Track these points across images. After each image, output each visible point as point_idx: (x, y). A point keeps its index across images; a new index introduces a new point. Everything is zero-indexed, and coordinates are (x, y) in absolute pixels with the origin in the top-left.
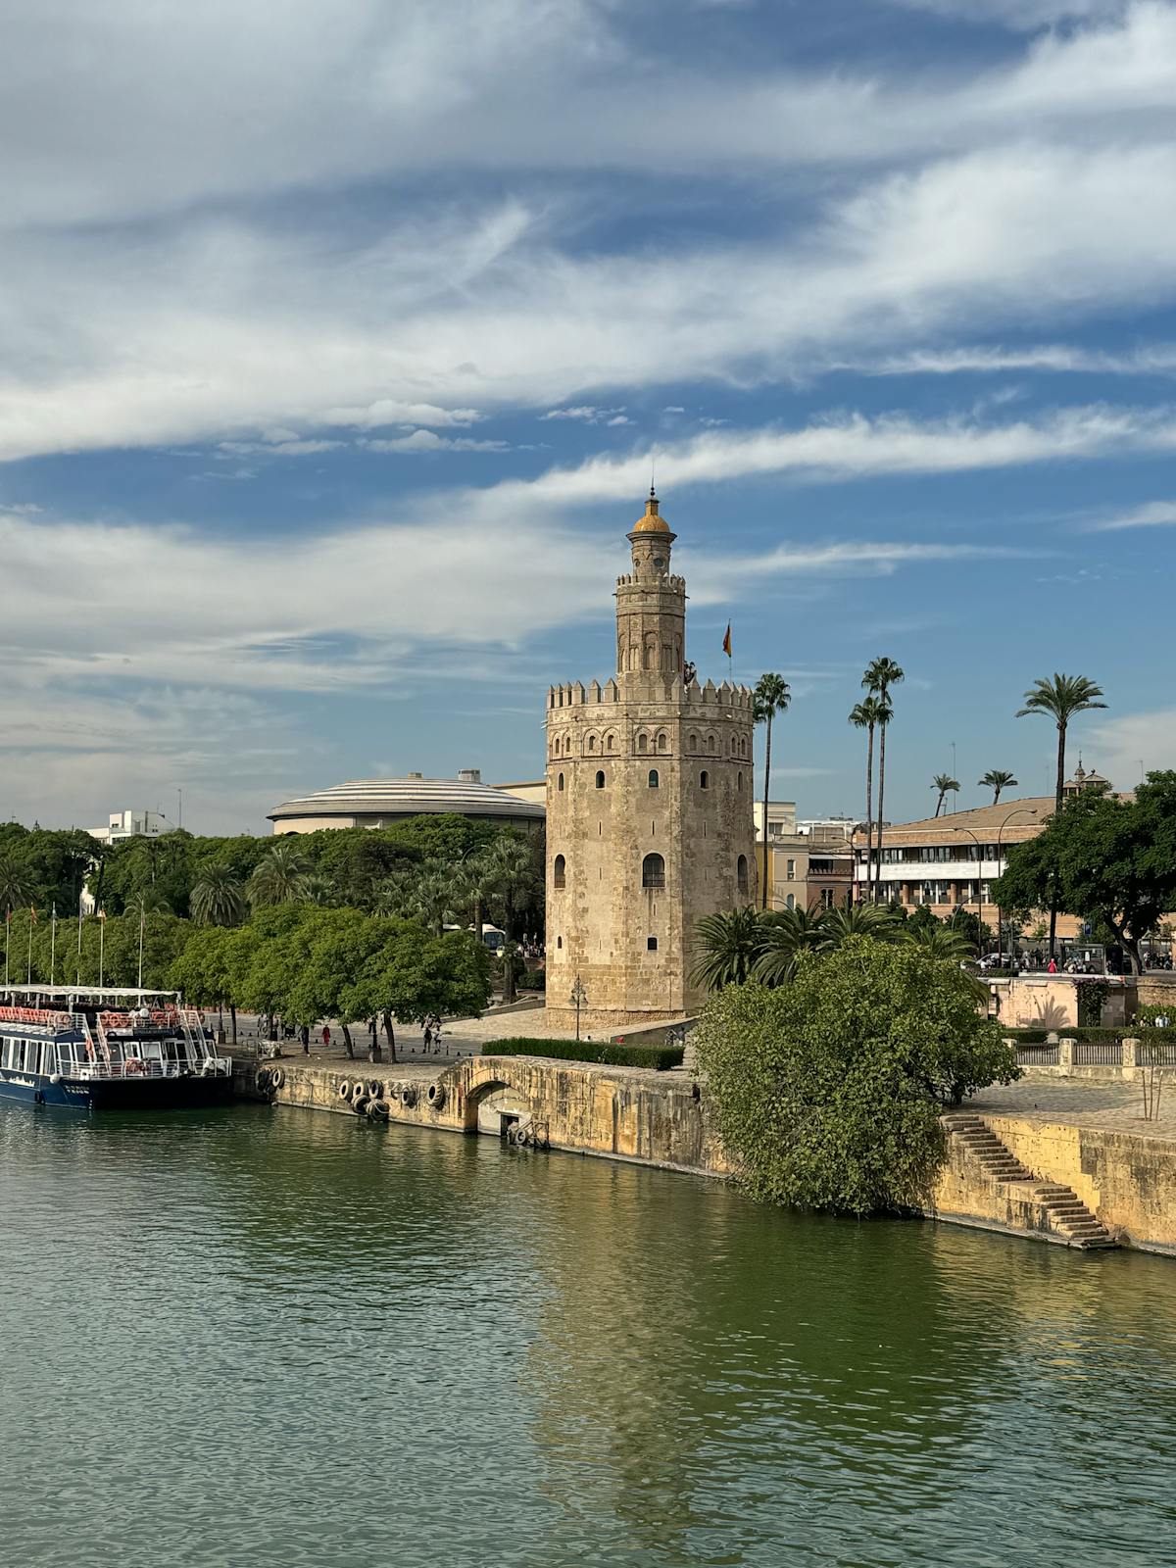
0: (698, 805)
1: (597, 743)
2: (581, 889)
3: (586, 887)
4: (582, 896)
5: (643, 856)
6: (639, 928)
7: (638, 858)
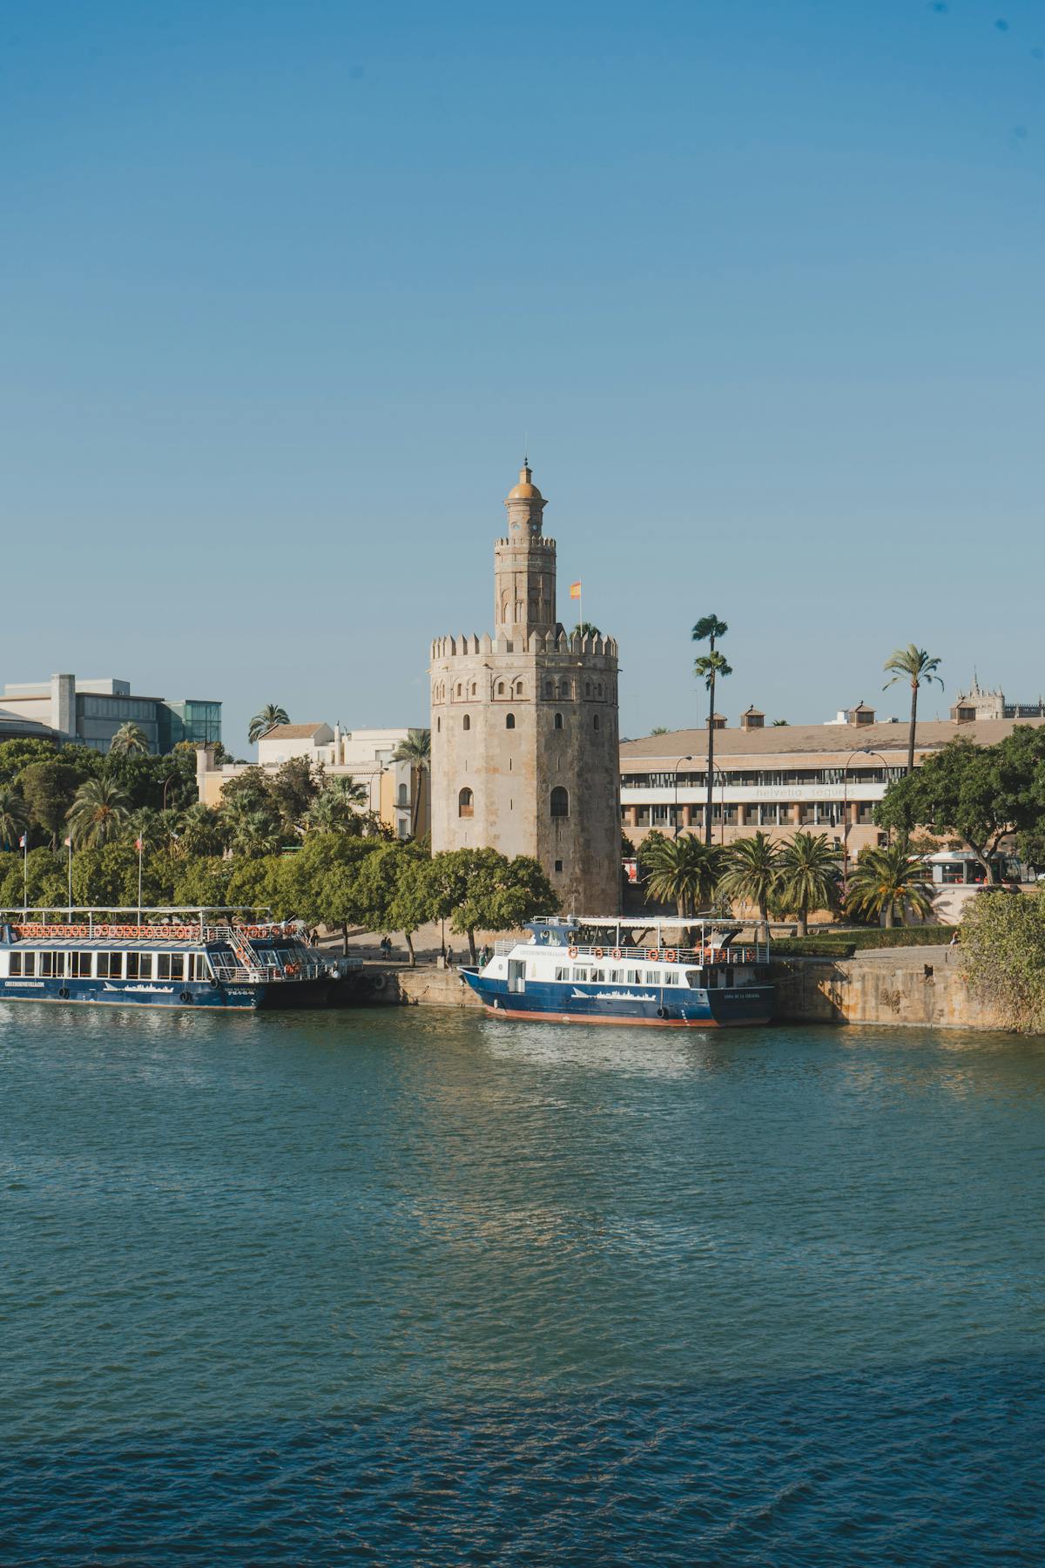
0: (592, 744)
1: (507, 689)
2: (492, 818)
3: (497, 816)
4: (493, 824)
5: (551, 789)
6: (548, 852)
7: (547, 791)
